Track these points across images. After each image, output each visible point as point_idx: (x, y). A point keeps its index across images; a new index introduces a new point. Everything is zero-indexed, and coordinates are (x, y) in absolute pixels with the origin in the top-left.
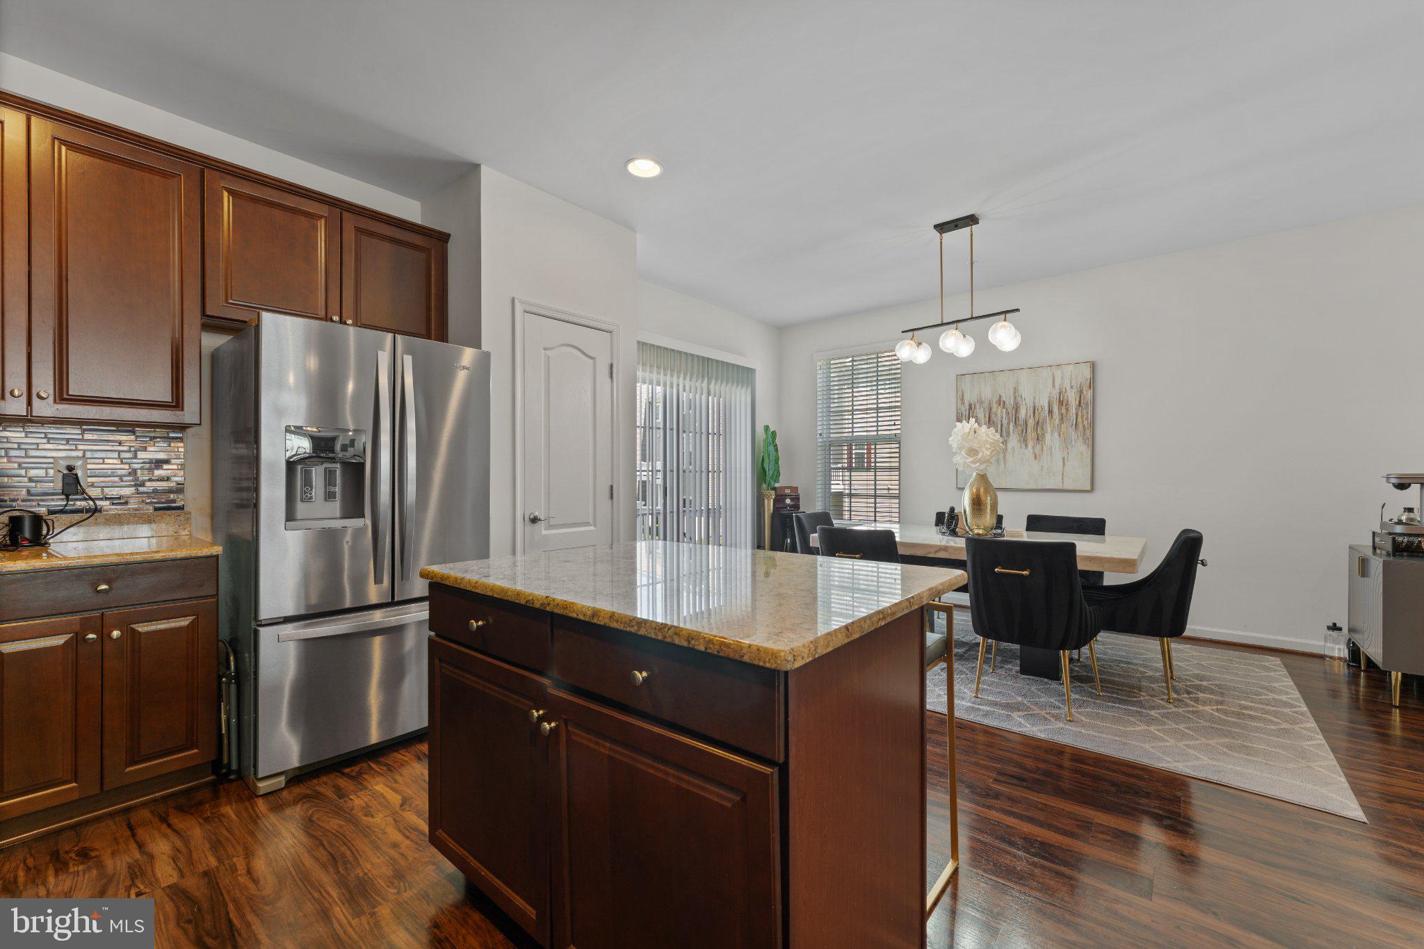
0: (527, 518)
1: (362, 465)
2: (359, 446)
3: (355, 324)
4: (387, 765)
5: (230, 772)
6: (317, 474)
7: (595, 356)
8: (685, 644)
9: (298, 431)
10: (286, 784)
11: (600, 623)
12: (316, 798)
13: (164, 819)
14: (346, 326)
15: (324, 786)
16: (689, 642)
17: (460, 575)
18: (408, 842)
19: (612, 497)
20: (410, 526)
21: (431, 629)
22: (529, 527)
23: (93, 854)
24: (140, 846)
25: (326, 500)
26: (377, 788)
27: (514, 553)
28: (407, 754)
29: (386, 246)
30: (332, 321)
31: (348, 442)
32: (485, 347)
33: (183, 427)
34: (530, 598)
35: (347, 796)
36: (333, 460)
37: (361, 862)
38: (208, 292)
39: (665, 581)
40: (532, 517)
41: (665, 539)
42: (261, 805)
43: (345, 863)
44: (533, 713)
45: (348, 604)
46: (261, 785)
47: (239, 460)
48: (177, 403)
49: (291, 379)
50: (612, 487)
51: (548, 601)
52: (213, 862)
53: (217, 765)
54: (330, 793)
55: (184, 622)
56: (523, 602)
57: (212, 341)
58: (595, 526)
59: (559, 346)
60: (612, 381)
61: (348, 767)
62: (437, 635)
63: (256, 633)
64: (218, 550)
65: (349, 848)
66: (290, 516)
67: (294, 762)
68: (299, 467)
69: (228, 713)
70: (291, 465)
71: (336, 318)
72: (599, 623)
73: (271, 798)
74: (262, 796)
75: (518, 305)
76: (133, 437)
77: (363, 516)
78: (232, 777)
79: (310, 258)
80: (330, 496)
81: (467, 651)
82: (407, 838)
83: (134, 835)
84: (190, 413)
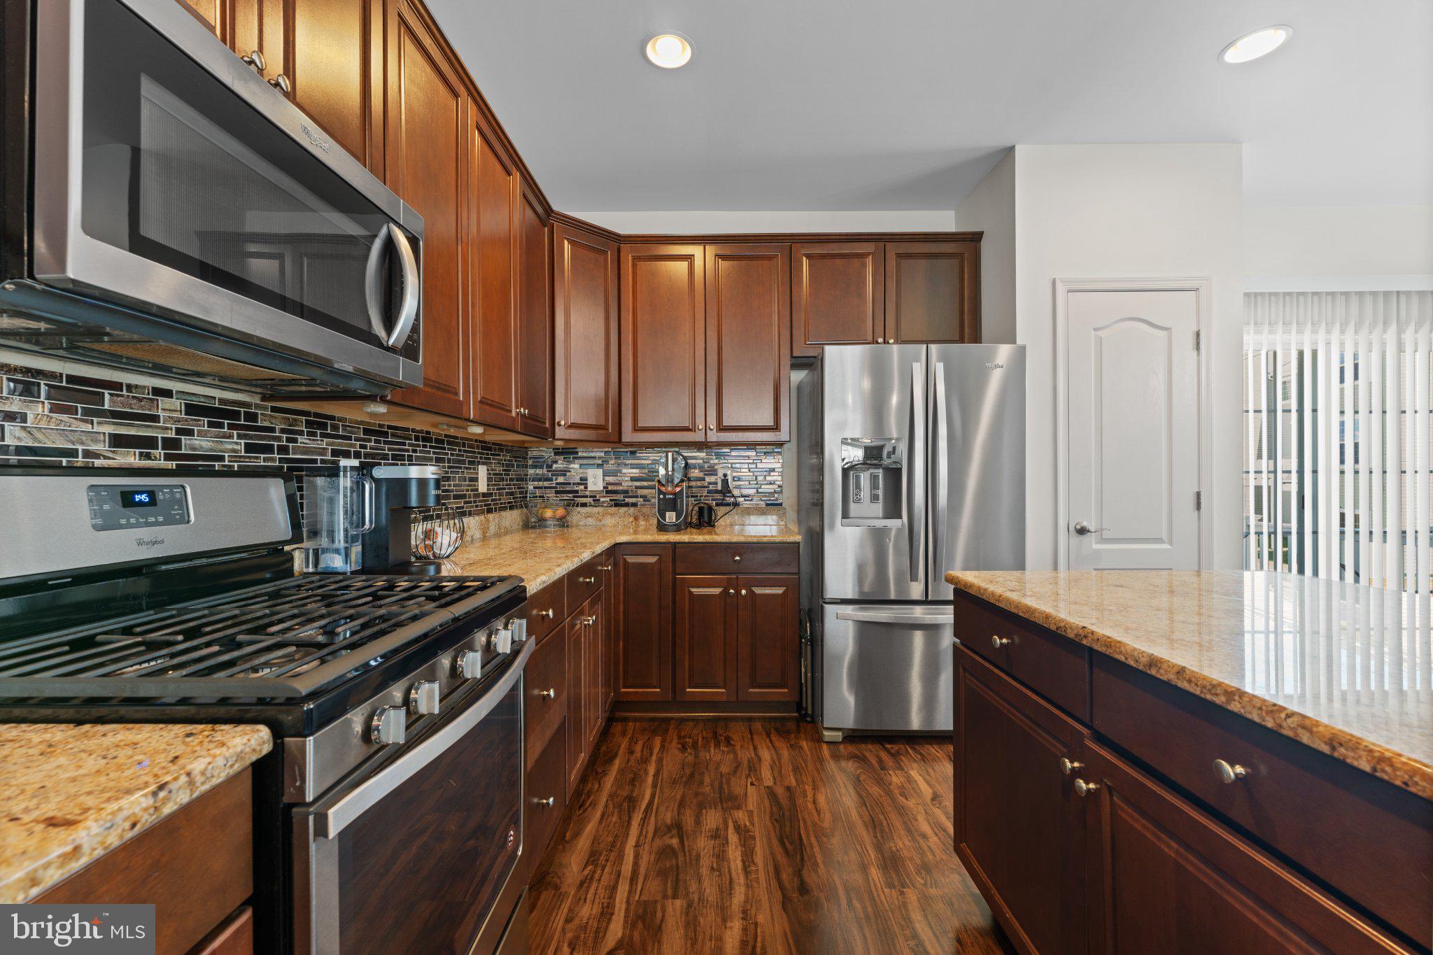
0: (1072, 529)
1: (900, 469)
2: (898, 451)
3: (896, 342)
4: (921, 754)
5: (806, 715)
6: (865, 478)
7: (1169, 326)
8: (1326, 749)
9: (854, 442)
10: (843, 739)
11: (1161, 678)
12: (863, 760)
13: (768, 735)
14: (888, 345)
15: (871, 751)
16: (1333, 748)
17: (984, 585)
18: (935, 839)
19: (1198, 506)
20: (942, 529)
21: (956, 635)
22: (1075, 539)
23: (732, 742)
24: (755, 749)
25: (871, 502)
26: (911, 772)
27: (1056, 568)
28: (940, 751)
29: (922, 264)
30: (877, 343)
31: (891, 450)
32: (1020, 341)
33: (780, 444)
34: (1062, 624)
35: (887, 770)
36: (876, 466)
37: (895, 837)
38: (794, 339)
39: (1302, 631)
40: (1078, 527)
41: (1301, 571)
42: (826, 750)
43: (882, 831)
44: (1065, 763)
45: (893, 597)
46: (826, 733)
47: (812, 468)
48: (776, 427)
49: (850, 399)
50: (1198, 494)
51: (1085, 632)
52: (794, 783)
53: (799, 706)
54: (874, 761)
55: (779, 591)
56: (1053, 628)
57: (798, 376)
58: (1171, 545)
59: (1116, 322)
60: (1198, 354)
61: (889, 743)
62: (962, 643)
63: (822, 608)
64: (798, 538)
65: (886, 819)
66: (845, 515)
67: (849, 721)
68: (852, 473)
69: (806, 667)
70: (845, 472)
71: (880, 340)
72: (1159, 676)
73: (832, 746)
74: (826, 742)
75: (1060, 287)
76: (754, 453)
77: (900, 517)
78: (809, 719)
79: (861, 295)
80: (874, 498)
81: (991, 667)
82: (936, 835)
83: (752, 739)
84: (783, 435)
